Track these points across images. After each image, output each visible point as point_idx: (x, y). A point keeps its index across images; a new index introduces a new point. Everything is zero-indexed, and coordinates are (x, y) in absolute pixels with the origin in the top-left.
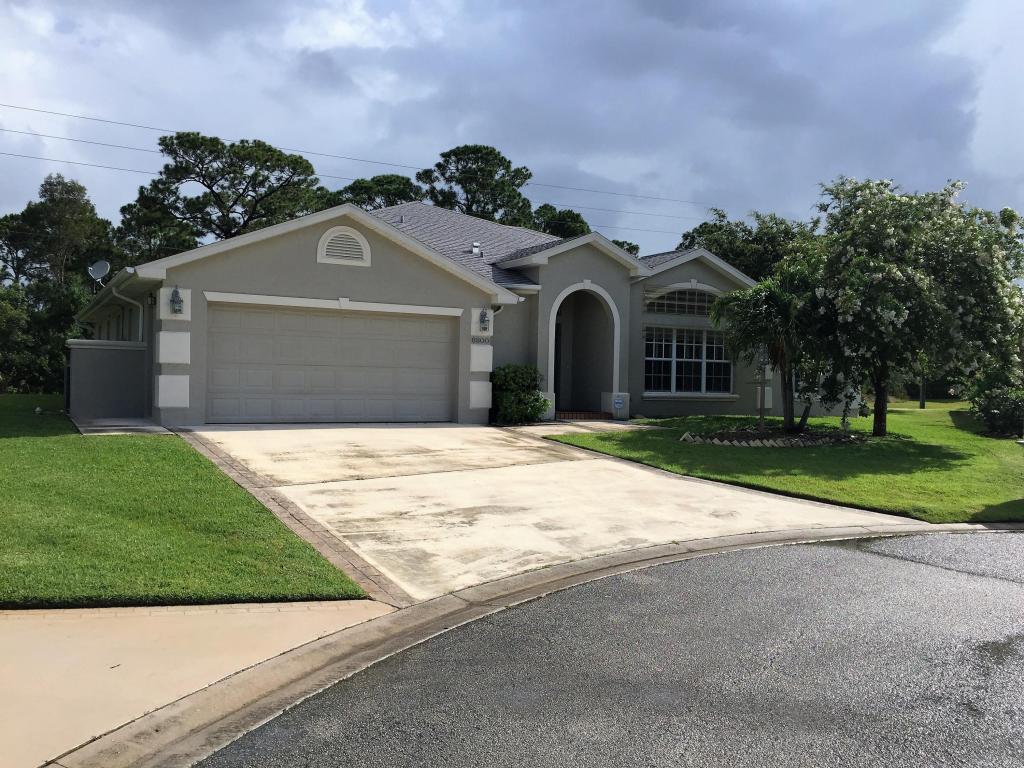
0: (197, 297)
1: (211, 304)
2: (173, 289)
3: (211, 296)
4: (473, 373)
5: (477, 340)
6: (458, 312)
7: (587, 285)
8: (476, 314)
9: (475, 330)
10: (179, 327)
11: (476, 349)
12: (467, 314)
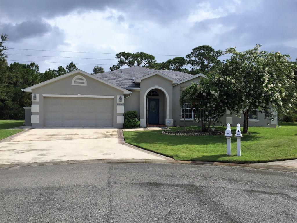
0: (41, 96)
1: (44, 97)
2: (34, 94)
3: (44, 95)
4: (118, 114)
5: (119, 104)
6: (113, 97)
7: (157, 87)
8: (118, 97)
9: (118, 102)
10: (37, 103)
11: (118, 107)
12: (116, 97)
